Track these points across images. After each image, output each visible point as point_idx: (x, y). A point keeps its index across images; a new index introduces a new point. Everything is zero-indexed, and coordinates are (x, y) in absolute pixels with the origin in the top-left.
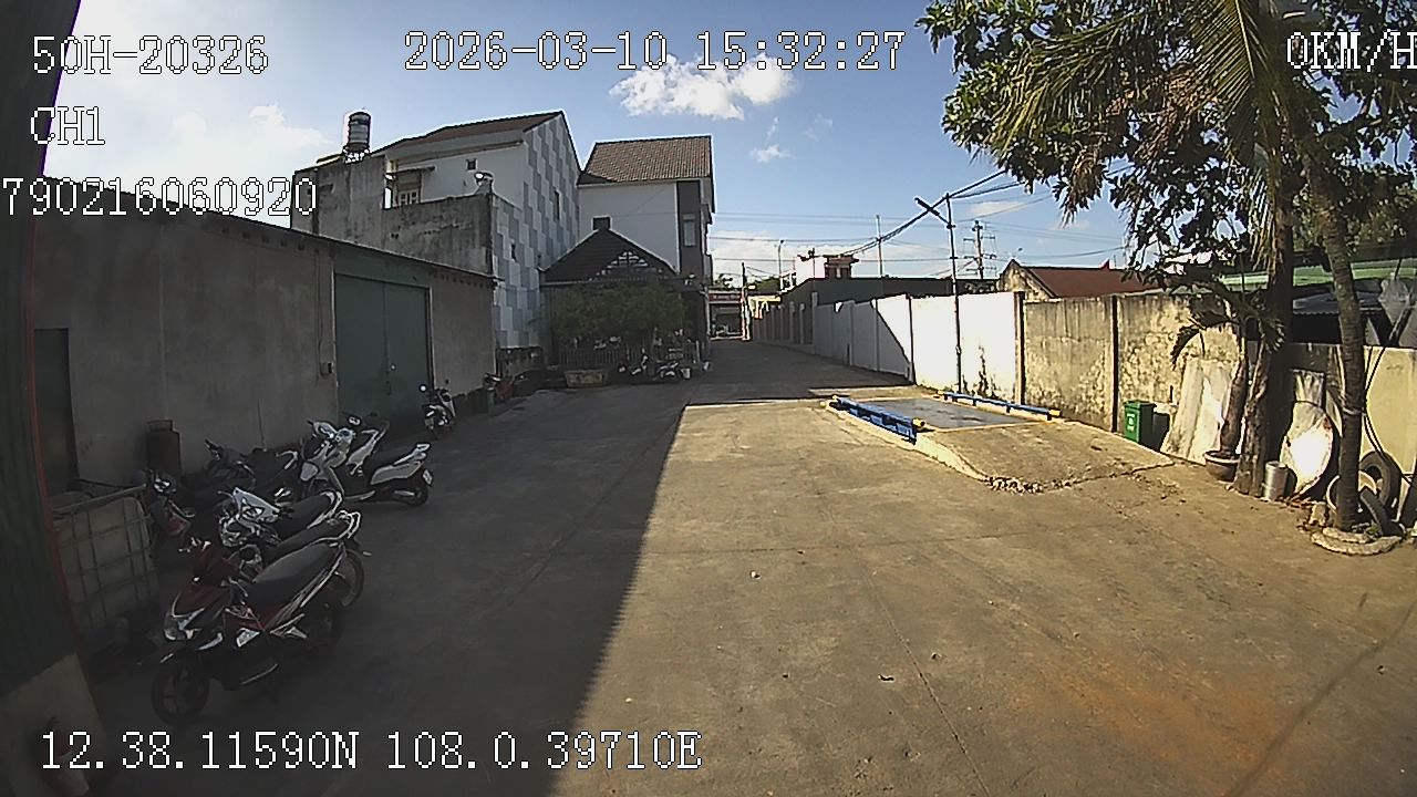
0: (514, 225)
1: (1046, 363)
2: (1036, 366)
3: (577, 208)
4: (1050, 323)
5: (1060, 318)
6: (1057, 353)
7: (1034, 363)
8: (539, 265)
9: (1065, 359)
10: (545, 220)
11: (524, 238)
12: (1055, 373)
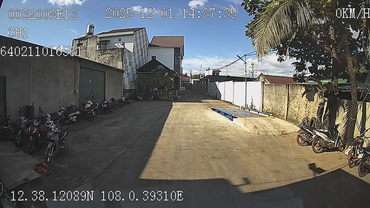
0: (130, 57)
1: (269, 101)
2: (266, 102)
3: (148, 53)
4: (271, 90)
5: (274, 89)
6: (272, 98)
7: (266, 101)
8: (136, 67)
9: (274, 100)
10: (139, 56)
11: (133, 60)
12: (272, 104)
